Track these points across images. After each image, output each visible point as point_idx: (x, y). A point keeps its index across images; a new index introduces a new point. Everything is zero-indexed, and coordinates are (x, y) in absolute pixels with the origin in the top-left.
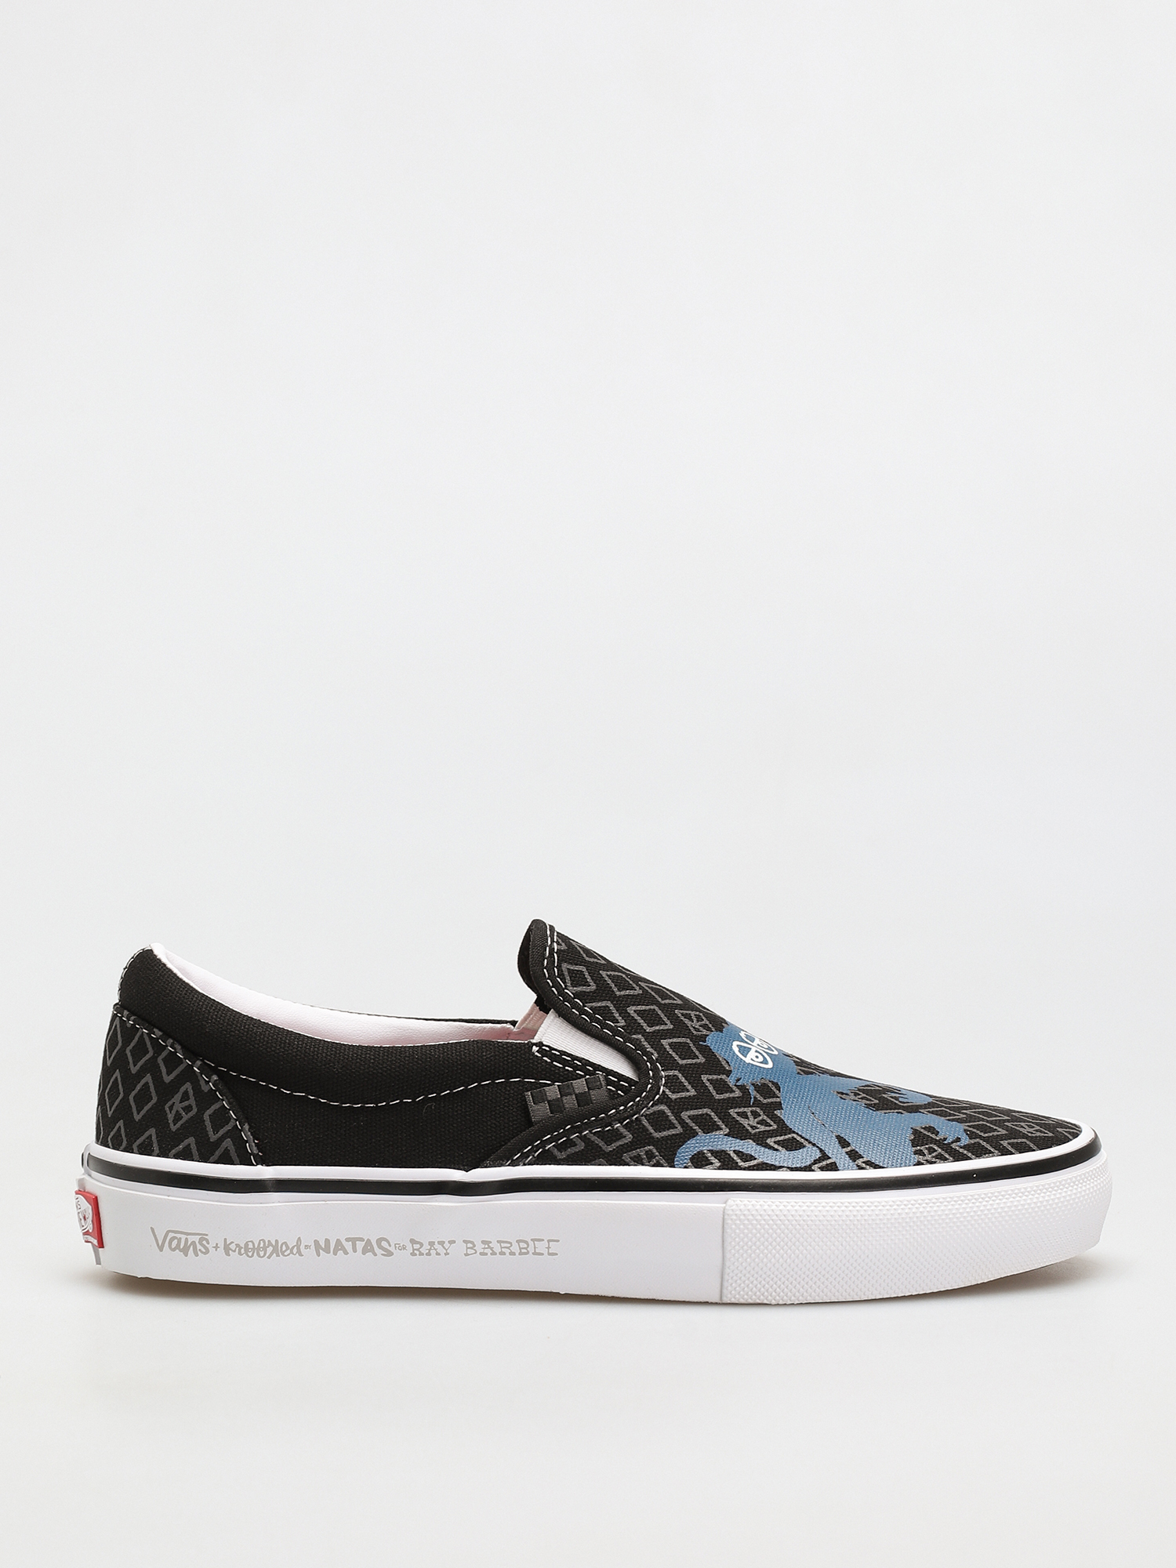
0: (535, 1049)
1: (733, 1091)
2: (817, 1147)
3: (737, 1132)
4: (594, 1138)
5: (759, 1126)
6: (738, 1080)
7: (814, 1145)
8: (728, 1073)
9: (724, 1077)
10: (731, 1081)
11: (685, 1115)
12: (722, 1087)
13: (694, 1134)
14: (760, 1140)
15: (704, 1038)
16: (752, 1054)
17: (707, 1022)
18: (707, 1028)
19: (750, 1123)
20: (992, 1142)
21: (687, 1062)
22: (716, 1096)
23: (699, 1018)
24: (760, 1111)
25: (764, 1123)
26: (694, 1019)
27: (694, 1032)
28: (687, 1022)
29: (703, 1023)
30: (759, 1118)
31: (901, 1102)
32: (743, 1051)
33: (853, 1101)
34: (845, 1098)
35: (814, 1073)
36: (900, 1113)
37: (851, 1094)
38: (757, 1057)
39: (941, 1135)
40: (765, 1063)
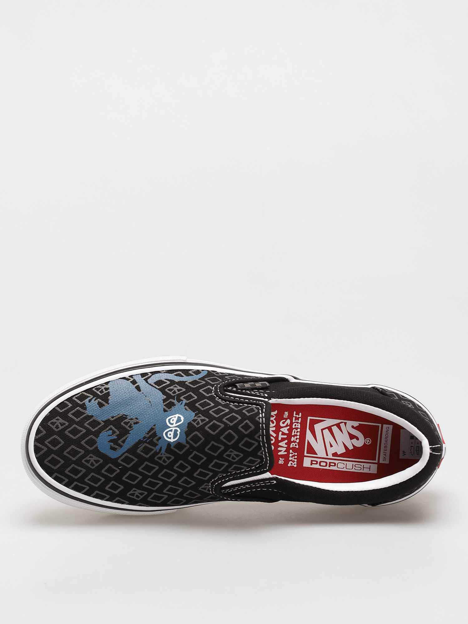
1: (184, 398)
2: (149, 384)
3: (181, 384)
5: (173, 388)
6: (182, 403)
7: (150, 385)
9: (188, 402)
10: (185, 401)
12: (189, 397)
14: (172, 382)
15: (196, 415)
16: (175, 419)
17: (195, 424)
18: (194, 421)
19: (176, 388)
20: (75, 405)
21: (203, 401)
22: (190, 393)
23: (198, 424)
24: (172, 394)
25: (171, 390)
26: (200, 421)
27: (200, 415)
28: (203, 418)
29: (196, 422)
30: (173, 391)
31: (111, 429)
32: (179, 420)
33: (131, 419)
34: (136, 418)
35: (148, 434)
36: (112, 417)
37: (133, 425)
38: (173, 420)
39: (97, 401)
40: (169, 420)
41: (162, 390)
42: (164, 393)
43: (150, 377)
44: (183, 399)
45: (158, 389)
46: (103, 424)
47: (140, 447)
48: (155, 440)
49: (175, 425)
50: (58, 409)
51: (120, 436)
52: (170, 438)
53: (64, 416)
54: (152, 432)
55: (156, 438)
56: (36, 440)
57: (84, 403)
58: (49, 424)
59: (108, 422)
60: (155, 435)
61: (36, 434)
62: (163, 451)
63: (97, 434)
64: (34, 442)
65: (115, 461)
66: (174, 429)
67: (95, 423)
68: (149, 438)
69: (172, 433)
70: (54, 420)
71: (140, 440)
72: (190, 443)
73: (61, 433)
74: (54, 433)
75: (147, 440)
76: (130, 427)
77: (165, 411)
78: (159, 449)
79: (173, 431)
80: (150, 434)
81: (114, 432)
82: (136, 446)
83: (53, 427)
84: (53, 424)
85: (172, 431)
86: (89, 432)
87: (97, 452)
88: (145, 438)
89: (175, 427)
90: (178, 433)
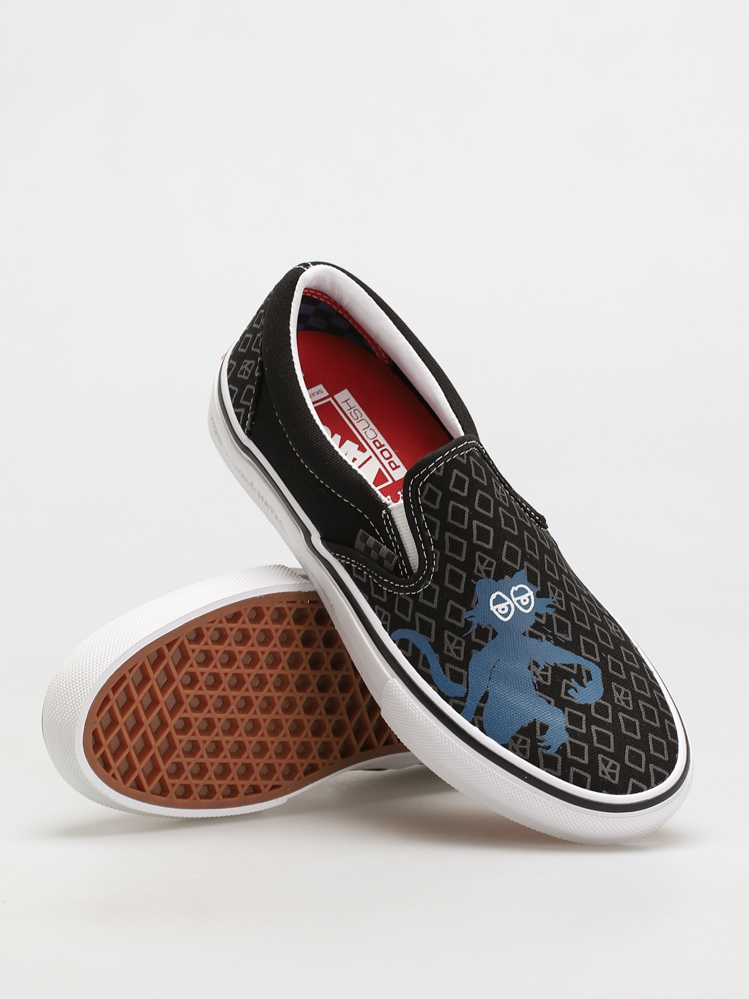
0: (385, 510)
1: (460, 621)
2: (468, 690)
3: (438, 647)
4: (371, 583)
5: (453, 652)
6: (470, 617)
7: (468, 687)
8: (469, 608)
9: (464, 609)
10: (466, 615)
11: (418, 615)
12: (456, 614)
13: (414, 628)
14: (444, 660)
15: (478, 578)
16: (500, 606)
17: (493, 570)
18: (488, 574)
19: (450, 647)
20: (567, 763)
21: (451, 587)
22: (447, 618)
23: (490, 564)
24: (464, 644)
25: (458, 652)
26: (485, 563)
27: (475, 571)
28: (478, 563)
29: (490, 569)
30: (458, 648)
31: (566, 694)
32: (499, 600)
33: (535, 674)
34: (530, 669)
35: (541, 637)
36: (549, 702)
37: (542, 667)
38: (503, 609)
39: (544, 737)
40: (505, 616)
42: (468, 657)
43: (456, 698)
44: (463, 621)
45: (467, 671)
46: (567, 709)
47: (563, 639)
48: (543, 621)
49: (509, 602)
50: (589, 784)
51: (569, 676)
52: (529, 597)
53: (592, 767)
54: (535, 631)
55: (539, 620)
56: (649, 787)
57: (557, 752)
58: (616, 782)
59: (561, 704)
60: (536, 625)
61: (642, 790)
62: (549, 601)
63: (585, 708)
64: (653, 787)
65: (602, 665)
66: (515, 600)
67: (574, 720)
68: (546, 633)
69: (522, 598)
70: (608, 777)
71: (554, 644)
72: (521, 562)
73: (618, 756)
74: (624, 767)
75: (550, 634)
76: (546, 669)
77: (495, 634)
78: (551, 609)
79: (518, 598)
80: (540, 634)
81: (568, 687)
82: (566, 646)
83: (617, 772)
84: (613, 776)
85: (520, 600)
86: (591, 721)
87: (608, 695)
88: (548, 639)
89: (511, 599)
90: (516, 588)
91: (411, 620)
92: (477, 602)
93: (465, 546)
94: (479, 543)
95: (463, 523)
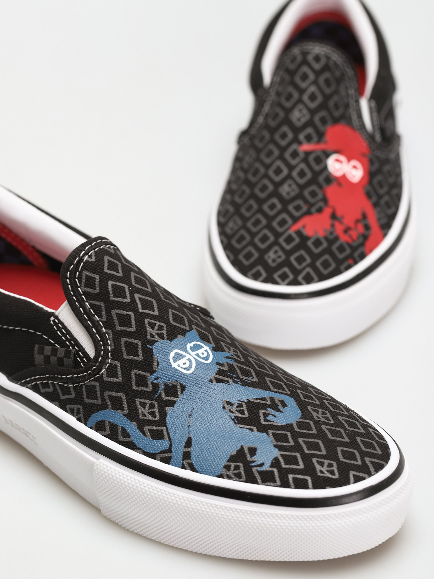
0: (52, 318)
1: (147, 386)
2: (171, 442)
3: (133, 415)
4: (58, 388)
5: (148, 415)
6: (156, 379)
7: (170, 439)
8: (152, 372)
9: (148, 374)
10: (151, 378)
11: (107, 393)
12: (142, 381)
13: (106, 408)
14: (141, 425)
15: (153, 342)
16: (181, 362)
17: (165, 332)
18: (161, 336)
19: (144, 412)
20: (284, 474)
21: (130, 357)
22: (135, 387)
23: (160, 328)
24: (156, 405)
25: (153, 414)
26: (156, 328)
27: (149, 337)
28: (149, 329)
29: (161, 332)
30: (152, 410)
31: (266, 420)
32: (178, 357)
33: (231, 411)
35: (228, 381)
36: (252, 430)
37: (236, 405)
38: (185, 364)
39: (254, 458)
40: (188, 369)
41: (162, 422)
42: (163, 415)
43: (161, 453)
44: (150, 386)
45: (166, 426)
46: (270, 432)
47: (250, 381)
48: (226, 368)
49: (188, 356)
50: (310, 485)
51: (264, 407)
52: (206, 351)
53: (310, 470)
54: (220, 377)
55: (221, 368)
56: (370, 475)
57: (271, 466)
58: (337, 476)
59: (263, 429)
60: (220, 372)
61: (363, 479)
62: (226, 354)
63: (288, 427)
64: (373, 475)
65: (294, 396)
66: (193, 354)
67: (279, 438)
68: (232, 377)
69: (200, 352)
70: (327, 475)
71: (243, 385)
72: (189, 325)
73: (332, 455)
74: (340, 465)
75: (235, 378)
76: (240, 405)
77: (183, 388)
79: (196, 353)
80: (226, 379)
81: (265, 415)
82: (253, 385)
83: (335, 468)
84: (332, 472)
85: (198, 354)
86: (296, 436)
87: (305, 414)
88: (235, 382)
89: (190, 354)
90: (192, 344)
91: (102, 401)
92: (158, 364)
93: (133, 317)
94: (144, 311)
95: (125, 297)
